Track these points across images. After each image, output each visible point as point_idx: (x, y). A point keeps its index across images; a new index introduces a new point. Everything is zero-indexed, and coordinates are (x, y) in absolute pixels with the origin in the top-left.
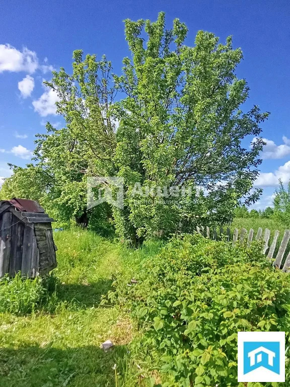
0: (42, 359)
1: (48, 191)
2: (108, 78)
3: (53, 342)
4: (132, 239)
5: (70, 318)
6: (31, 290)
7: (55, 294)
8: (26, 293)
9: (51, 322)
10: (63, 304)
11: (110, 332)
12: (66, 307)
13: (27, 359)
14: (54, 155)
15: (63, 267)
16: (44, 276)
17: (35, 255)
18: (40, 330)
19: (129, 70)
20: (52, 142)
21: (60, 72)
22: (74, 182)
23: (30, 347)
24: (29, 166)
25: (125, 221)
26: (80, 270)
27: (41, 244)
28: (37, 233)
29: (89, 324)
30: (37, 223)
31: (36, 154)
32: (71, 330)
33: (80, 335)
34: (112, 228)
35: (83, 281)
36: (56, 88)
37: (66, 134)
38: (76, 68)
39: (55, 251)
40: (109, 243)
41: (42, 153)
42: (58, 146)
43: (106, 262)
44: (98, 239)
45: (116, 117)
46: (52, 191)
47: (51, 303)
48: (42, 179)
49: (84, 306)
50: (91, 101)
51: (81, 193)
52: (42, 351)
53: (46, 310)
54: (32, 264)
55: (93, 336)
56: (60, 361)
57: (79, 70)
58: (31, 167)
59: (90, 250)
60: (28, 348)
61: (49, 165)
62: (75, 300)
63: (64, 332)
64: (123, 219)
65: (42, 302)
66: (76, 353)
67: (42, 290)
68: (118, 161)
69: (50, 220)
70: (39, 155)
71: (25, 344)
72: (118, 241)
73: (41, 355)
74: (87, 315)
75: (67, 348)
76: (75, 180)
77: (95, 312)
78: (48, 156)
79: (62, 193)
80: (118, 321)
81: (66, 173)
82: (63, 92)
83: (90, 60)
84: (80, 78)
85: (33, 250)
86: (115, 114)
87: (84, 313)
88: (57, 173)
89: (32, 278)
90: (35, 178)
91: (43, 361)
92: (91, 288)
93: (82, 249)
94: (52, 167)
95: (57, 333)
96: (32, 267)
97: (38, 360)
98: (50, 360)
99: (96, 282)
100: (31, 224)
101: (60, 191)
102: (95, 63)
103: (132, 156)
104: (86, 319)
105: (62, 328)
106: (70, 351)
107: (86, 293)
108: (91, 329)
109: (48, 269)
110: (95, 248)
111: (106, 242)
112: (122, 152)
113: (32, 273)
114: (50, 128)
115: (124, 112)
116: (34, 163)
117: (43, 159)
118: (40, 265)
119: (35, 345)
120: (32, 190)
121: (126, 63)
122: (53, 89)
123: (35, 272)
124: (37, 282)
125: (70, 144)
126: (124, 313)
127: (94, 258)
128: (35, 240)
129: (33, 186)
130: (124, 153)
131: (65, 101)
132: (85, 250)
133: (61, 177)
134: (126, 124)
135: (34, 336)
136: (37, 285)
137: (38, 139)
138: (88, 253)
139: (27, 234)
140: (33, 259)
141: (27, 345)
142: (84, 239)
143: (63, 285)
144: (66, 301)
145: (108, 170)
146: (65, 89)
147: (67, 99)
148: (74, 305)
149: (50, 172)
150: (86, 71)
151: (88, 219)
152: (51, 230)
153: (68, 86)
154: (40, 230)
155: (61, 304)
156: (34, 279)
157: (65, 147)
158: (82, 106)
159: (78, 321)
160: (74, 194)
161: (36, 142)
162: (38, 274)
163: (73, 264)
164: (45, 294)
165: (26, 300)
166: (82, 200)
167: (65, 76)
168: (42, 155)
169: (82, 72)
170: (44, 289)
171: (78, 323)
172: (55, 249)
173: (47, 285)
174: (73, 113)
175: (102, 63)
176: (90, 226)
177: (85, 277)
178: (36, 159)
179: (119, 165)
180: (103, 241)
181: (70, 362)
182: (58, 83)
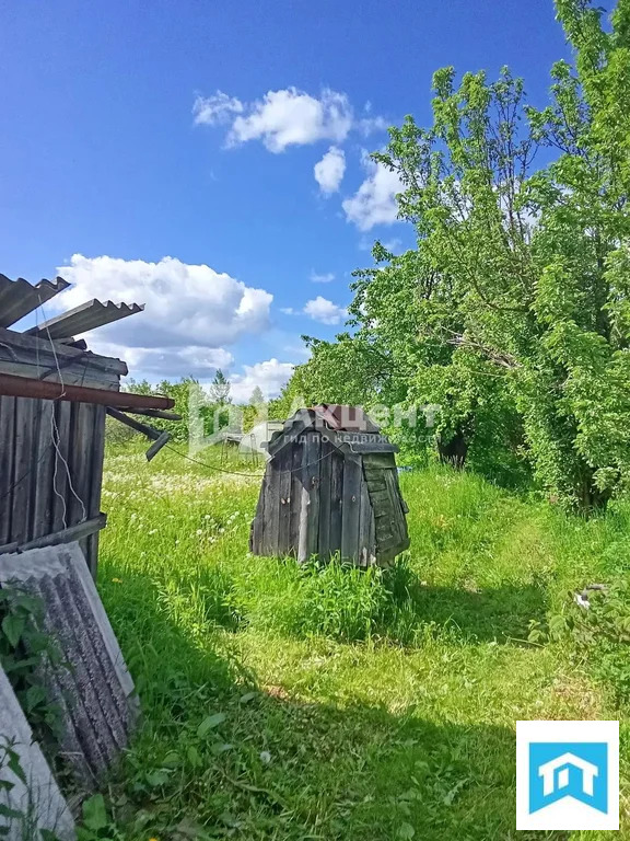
0: (395, 737)
1: (379, 389)
2: (516, 119)
3: (415, 706)
4: (577, 495)
5: (445, 658)
6: (362, 591)
7: (408, 604)
8: (352, 597)
9: (407, 662)
10: (427, 628)
11: (538, 702)
12: (435, 634)
13: (365, 733)
14: (392, 311)
15: (421, 548)
16: (386, 565)
17: (366, 521)
18: (385, 676)
19: (568, 89)
20: (386, 283)
21: (404, 126)
22: (435, 366)
23: (368, 708)
24: (341, 339)
25: (560, 453)
26: (458, 557)
27: (377, 497)
28: (369, 475)
29: (487, 677)
30: (367, 455)
31: (354, 312)
32: (450, 685)
33: (471, 698)
34: (521, 469)
35: (467, 582)
36: (396, 163)
37: (415, 262)
38: (441, 109)
39: (404, 513)
40: (518, 501)
41: (366, 308)
42: (399, 291)
43: (515, 545)
44: (492, 490)
45: (538, 208)
46: (388, 386)
47: (402, 622)
48: (365, 365)
49: (473, 638)
50: (474, 180)
51: (450, 391)
52: (394, 721)
53: (393, 637)
54: (362, 537)
55: (501, 706)
56: (431, 749)
57: (448, 114)
58: (346, 341)
59: (475, 515)
60: (365, 711)
61: (380, 334)
62: (451, 623)
63: (436, 688)
64: (554, 446)
65: (383, 619)
66: (467, 737)
67: (384, 594)
68: (546, 310)
69: (391, 448)
70: (360, 314)
71: (359, 701)
72: (539, 498)
73: (392, 730)
74: (482, 657)
75: (445, 724)
76: (436, 361)
77: (500, 654)
78: (379, 315)
79: (408, 391)
80: (556, 681)
81: (417, 348)
82: (412, 170)
83: (473, 86)
84: (450, 130)
85: (362, 510)
86: (535, 201)
87: (474, 652)
88: (396, 350)
89: (361, 568)
90: (354, 363)
91: (397, 742)
92: (484, 600)
93: (457, 512)
94: (388, 337)
95: (421, 688)
96: (361, 544)
97: (388, 738)
98: (412, 742)
99: (495, 587)
100: (357, 456)
101: (404, 389)
102: (484, 89)
103: (576, 295)
104: (481, 666)
105: (429, 677)
106: (454, 731)
107: (474, 608)
108: (493, 689)
109: (391, 552)
110: (486, 513)
111: (510, 499)
112: (556, 287)
113: (362, 557)
114: (381, 255)
115: (558, 192)
116: (352, 331)
117: (368, 320)
118: (377, 542)
119: (378, 707)
120: (348, 387)
121: (560, 74)
122: (389, 167)
123: (368, 556)
124: (373, 574)
125: (422, 283)
126: (571, 663)
127: (487, 534)
128: (364, 489)
129: (349, 379)
130: (561, 289)
131: (416, 188)
132: (464, 514)
133: (405, 358)
134: (563, 220)
135: (375, 688)
136: (374, 583)
137: (357, 280)
138: (472, 521)
139: (348, 476)
140: (362, 528)
141: (363, 704)
142: (460, 492)
143: (422, 588)
144: (433, 623)
145: (516, 334)
146: (418, 162)
147: (420, 185)
148: (452, 632)
149: (383, 348)
150: (462, 113)
151: (466, 448)
152: (394, 470)
153: (423, 153)
154: (374, 469)
155: (423, 627)
156: (366, 569)
157: (414, 291)
158: (453, 194)
159: (463, 668)
160: (434, 393)
161: (354, 287)
162: (373, 559)
163: (441, 545)
164: (389, 602)
165: (355, 610)
166: (451, 406)
167: (414, 134)
168: (365, 313)
169: (455, 116)
170: (387, 592)
171: (464, 672)
172: (403, 509)
173: (392, 584)
174: (435, 211)
175: (499, 87)
176: (469, 463)
177: (468, 574)
178: (353, 323)
179: (549, 318)
180: (501, 497)
181: (456, 756)
182: (401, 151)
